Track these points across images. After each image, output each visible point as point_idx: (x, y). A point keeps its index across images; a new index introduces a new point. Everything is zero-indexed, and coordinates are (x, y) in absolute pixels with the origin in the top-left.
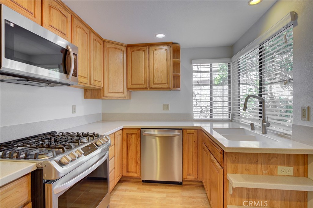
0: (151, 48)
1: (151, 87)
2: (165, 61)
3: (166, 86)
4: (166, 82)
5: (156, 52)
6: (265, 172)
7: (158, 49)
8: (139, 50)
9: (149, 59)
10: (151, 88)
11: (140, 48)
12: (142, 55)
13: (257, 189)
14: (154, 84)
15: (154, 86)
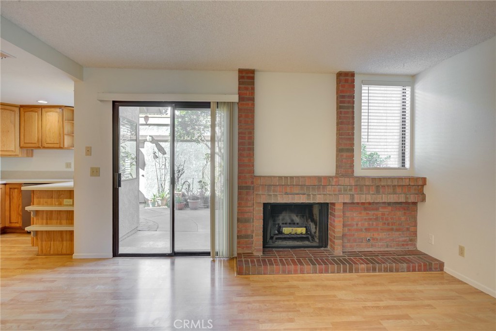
0: (43, 110)
1: (44, 146)
2: (57, 123)
3: (58, 146)
4: (58, 142)
5: (49, 113)
6: (57, 203)
7: (51, 111)
8: (32, 111)
9: (41, 120)
10: (44, 148)
11: (33, 109)
12: (35, 116)
13: (53, 211)
14: (47, 144)
15: (46, 145)
